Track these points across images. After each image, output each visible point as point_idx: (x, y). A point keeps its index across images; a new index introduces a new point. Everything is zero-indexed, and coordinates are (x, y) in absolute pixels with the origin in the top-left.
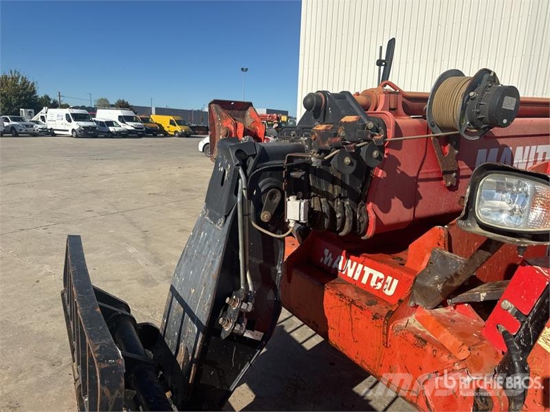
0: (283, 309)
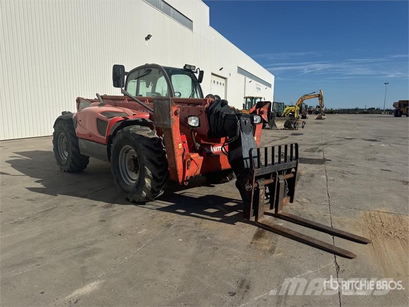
0: (186, 211)
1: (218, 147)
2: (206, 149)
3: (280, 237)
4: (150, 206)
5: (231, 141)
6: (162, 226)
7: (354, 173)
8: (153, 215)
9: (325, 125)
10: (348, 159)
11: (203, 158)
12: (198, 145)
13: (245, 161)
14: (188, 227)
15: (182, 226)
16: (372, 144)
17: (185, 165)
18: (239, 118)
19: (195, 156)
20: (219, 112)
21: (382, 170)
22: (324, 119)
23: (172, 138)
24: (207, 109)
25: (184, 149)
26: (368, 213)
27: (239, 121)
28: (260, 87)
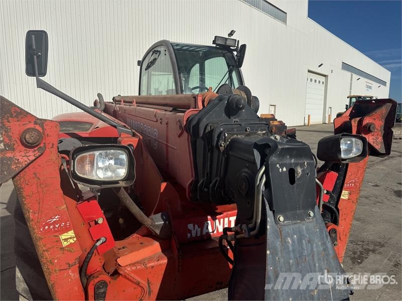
12: (156, 223)
24: (189, 122)
27: (264, 168)
28: (371, 85)
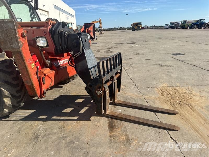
0: (47, 116)
1: (64, 60)
2: (55, 63)
3: (126, 124)
4: (14, 118)
5: (76, 56)
6: (31, 140)
7: (136, 63)
8: (19, 128)
9: (105, 37)
10: (127, 55)
11: (54, 71)
12: (48, 62)
13: (90, 70)
14: (55, 133)
15: (49, 134)
16: (132, 45)
17: (40, 81)
18: (80, 37)
19: (47, 71)
20: (61, 32)
21: (145, 59)
22: (103, 34)
23: (23, 60)
24: (51, 30)
25: (37, 68)
26: (159, 88)
27: (81, 39)
28: (68, 17)
